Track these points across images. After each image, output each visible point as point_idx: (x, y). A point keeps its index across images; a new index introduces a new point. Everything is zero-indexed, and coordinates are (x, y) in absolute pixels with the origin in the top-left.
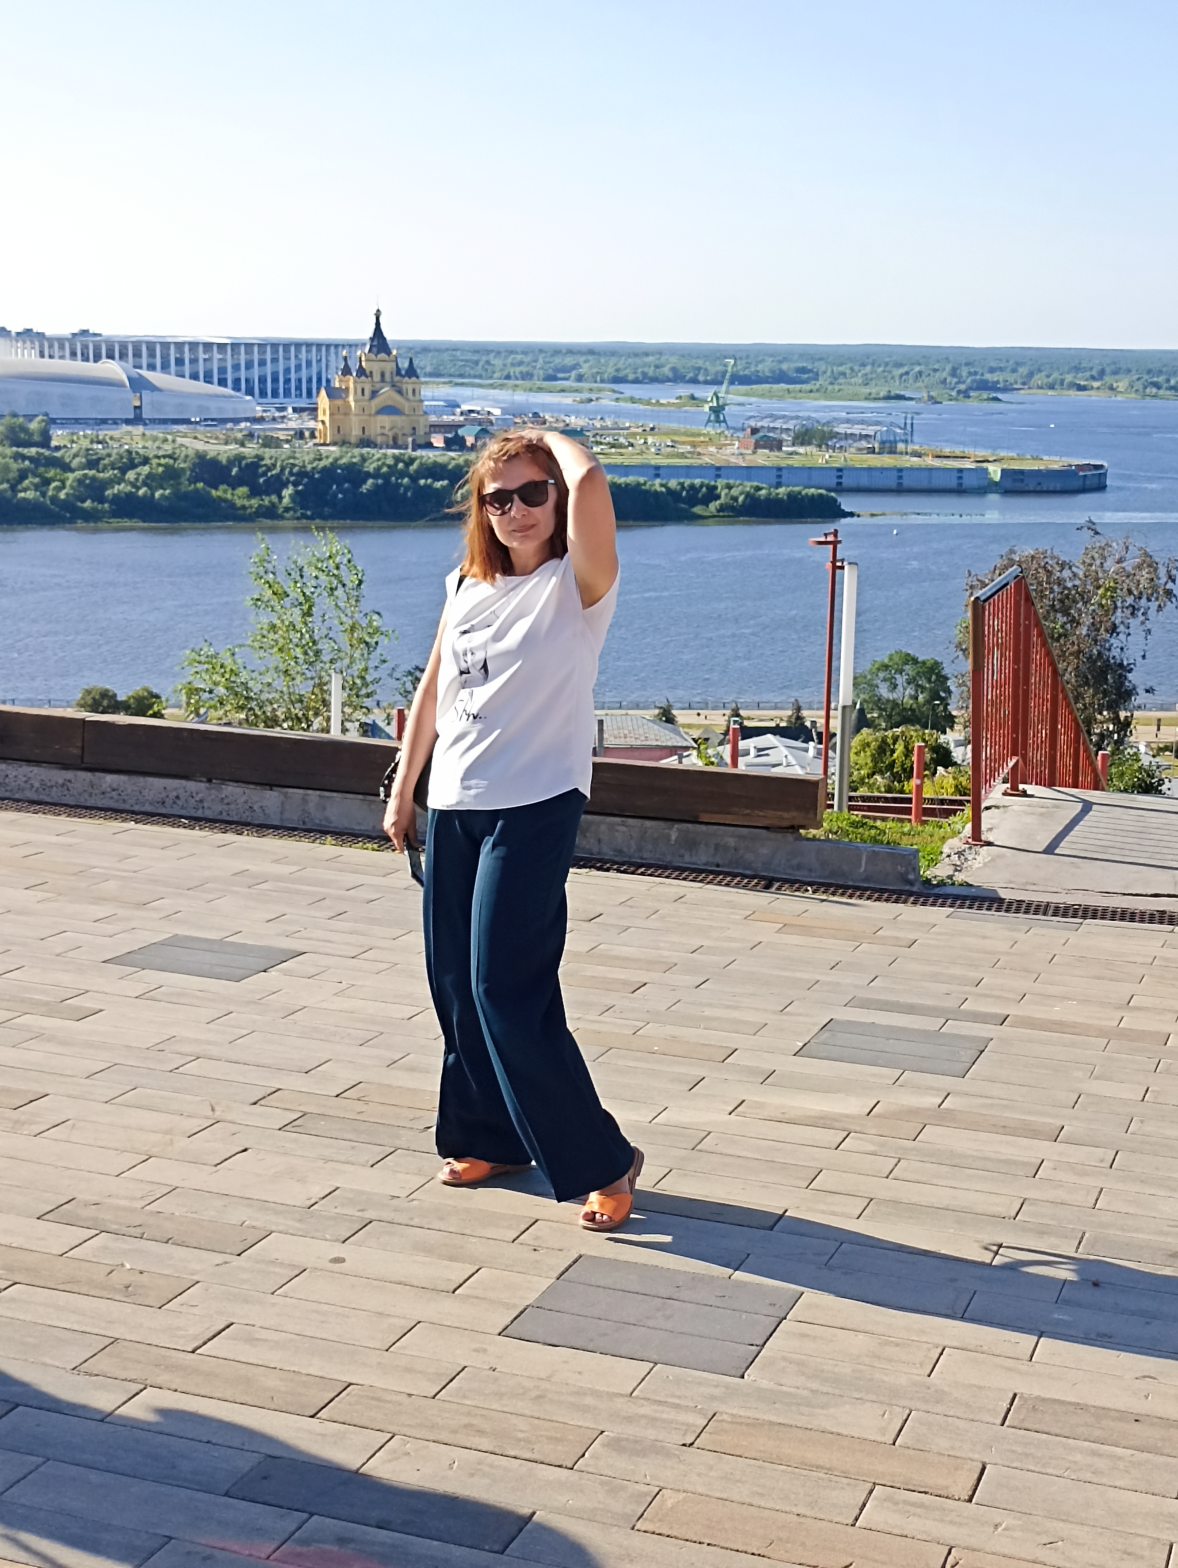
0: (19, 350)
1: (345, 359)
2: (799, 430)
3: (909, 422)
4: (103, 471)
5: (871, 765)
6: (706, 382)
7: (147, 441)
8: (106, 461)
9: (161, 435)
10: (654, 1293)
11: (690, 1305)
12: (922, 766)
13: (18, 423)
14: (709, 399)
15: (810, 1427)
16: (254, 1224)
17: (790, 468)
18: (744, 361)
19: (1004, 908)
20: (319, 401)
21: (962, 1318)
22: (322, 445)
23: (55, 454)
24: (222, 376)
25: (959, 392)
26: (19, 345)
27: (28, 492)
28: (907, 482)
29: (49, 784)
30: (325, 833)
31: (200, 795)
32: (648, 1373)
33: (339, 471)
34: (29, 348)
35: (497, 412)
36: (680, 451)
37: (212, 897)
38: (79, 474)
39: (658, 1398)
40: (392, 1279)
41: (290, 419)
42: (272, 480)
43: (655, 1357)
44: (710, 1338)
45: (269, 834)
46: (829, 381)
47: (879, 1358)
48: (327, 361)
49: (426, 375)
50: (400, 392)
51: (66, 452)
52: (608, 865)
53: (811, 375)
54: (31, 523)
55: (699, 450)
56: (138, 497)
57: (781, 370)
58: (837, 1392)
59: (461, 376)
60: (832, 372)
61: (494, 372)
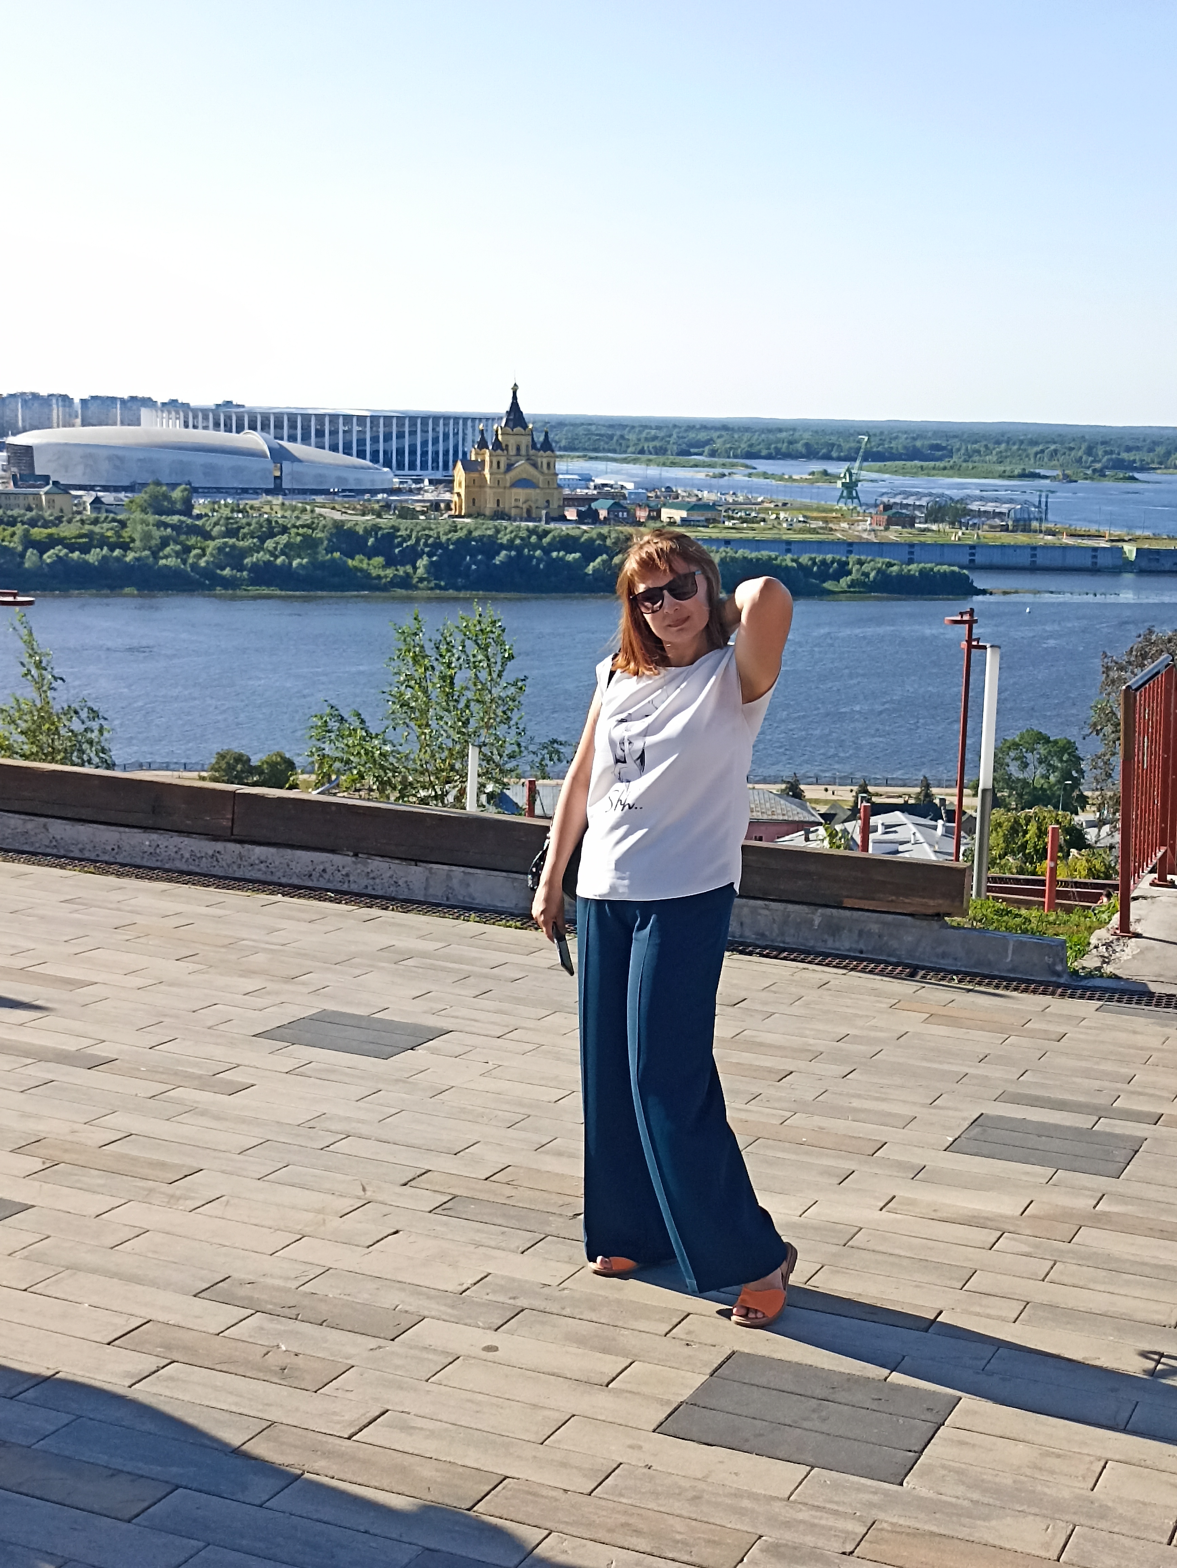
0: (164, 421)
1: (482, 432)
2: (932, 506)
3: (1043, 500)
4: (243, 540)
5: (1003, 845)
6: (840, 459)
7: (286, 511)
8: (246, 530)
9: (300, 505)
10: (809, 1393)
11: (846, 1407)
12: (1057, 849)
13: (161, 492)
14: (842, 475)
15: (972, 1539)
16: (407, 1308)
17: (923, 545)
18: (877, 439)
19: (1154, 1002)
20: (456, 473)
21: (1125, 1431)
22: (457, 517)
23: (197, 523)
24: (360, 448)
25: (1094, 471)
26: (164, 415)
27: (169, 559)
28: (1040, 561)
29: (198, 855)
30: (470, 909)
31: (347, 869)
32: (806, 1477)
33: (473, 543)
34: (174, 418)
35: (630, 486)
36: (812, 526)
37: (358, 972)
38: (219, 542)
39: (816, 1504)
40: (545, 1370)
41: (426, 491)
42: (408, 550)
43: (811, 1460)
44: (867, 1442)
45: (413, 909)
46: (963, 458)
47: (1040, 1469)
48: (464, 434)
49: (560, 449)
50: (535, 465)
51: (207, 520)
52: (750, 949)
53: (945, 452)
54: (172, 590)
55: (831, 525)
56: (276, 565)
57: (914, 446)
58: (998, 1503)
59: (596, 450)
60: (967, 449)
61: (628, 447)
